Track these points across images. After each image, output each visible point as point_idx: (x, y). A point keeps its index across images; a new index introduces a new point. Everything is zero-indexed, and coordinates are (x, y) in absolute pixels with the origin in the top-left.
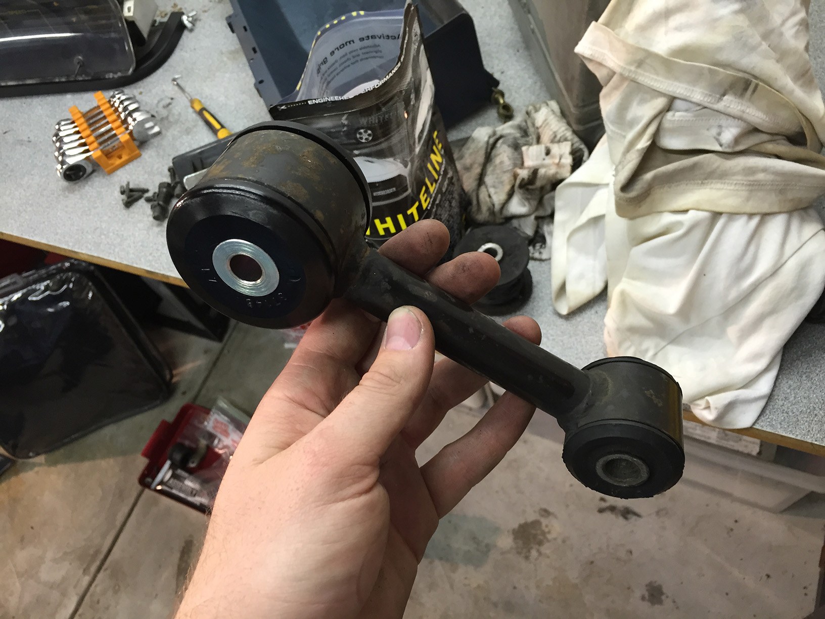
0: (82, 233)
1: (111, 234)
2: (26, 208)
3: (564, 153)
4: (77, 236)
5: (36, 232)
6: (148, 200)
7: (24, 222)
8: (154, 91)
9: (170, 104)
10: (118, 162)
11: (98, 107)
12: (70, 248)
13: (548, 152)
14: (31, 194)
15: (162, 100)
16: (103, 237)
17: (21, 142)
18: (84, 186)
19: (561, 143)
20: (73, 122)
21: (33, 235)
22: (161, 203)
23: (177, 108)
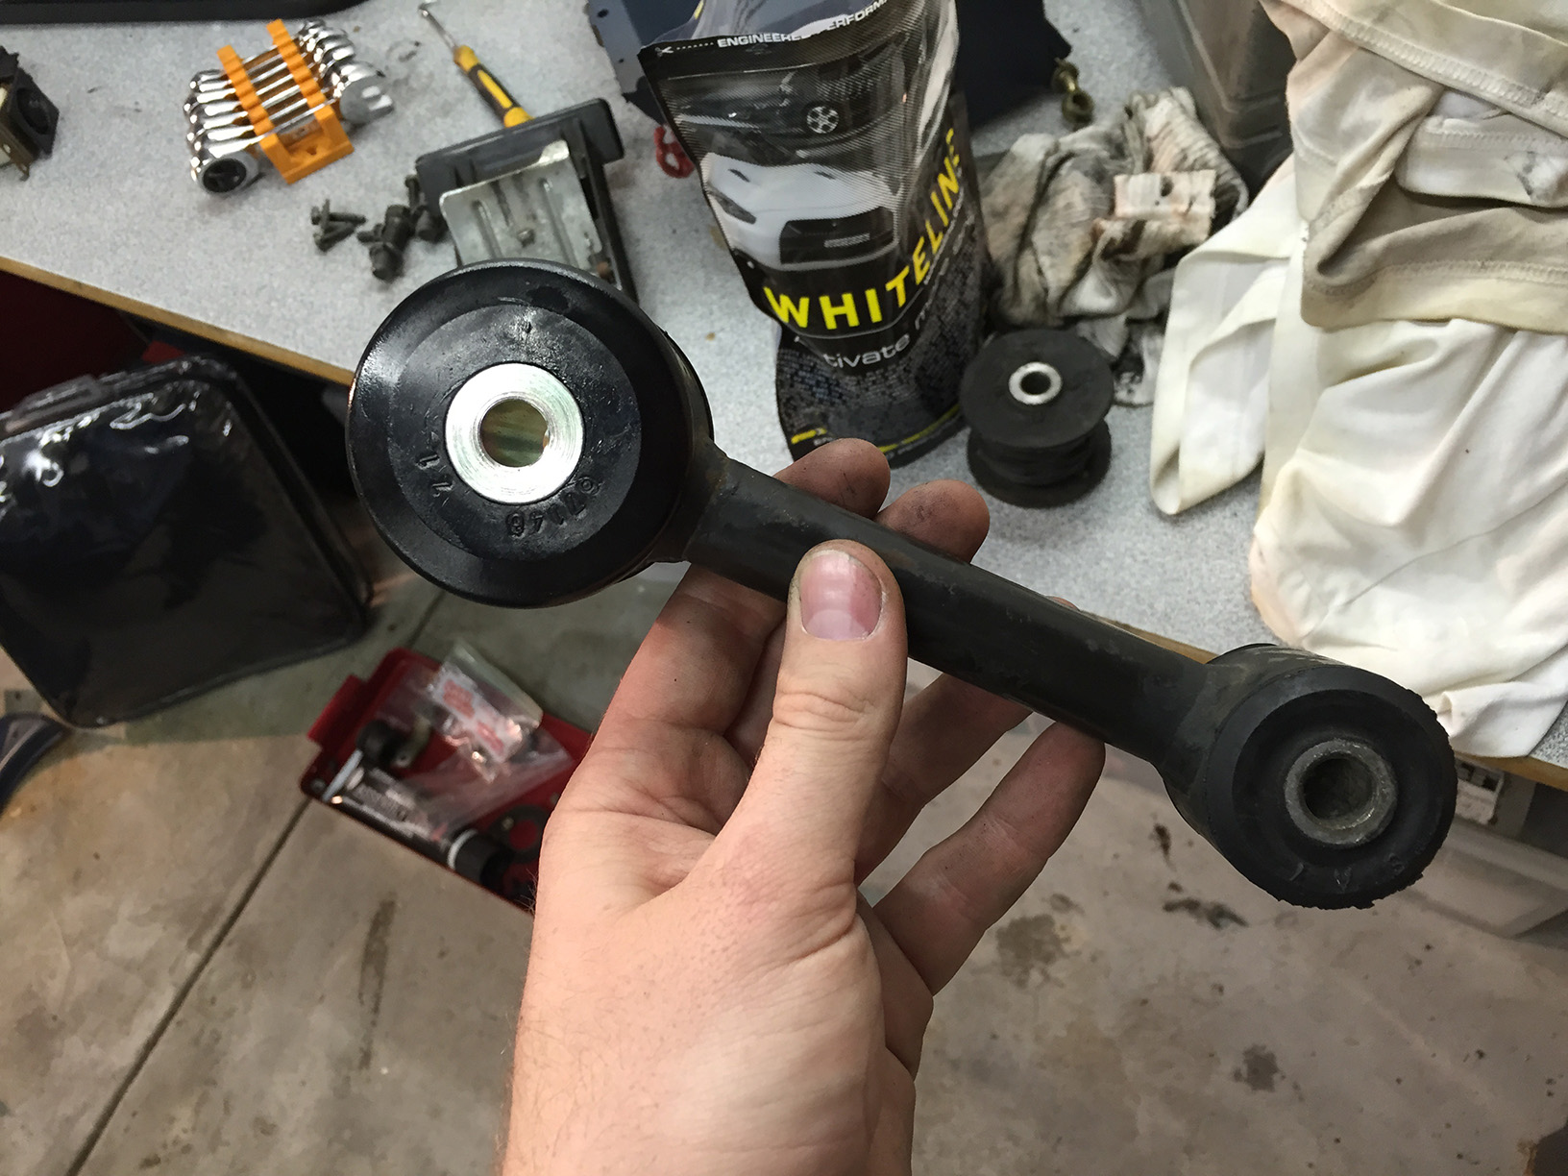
0: (235, 294)
1: (290, 300)
2: (128, 238)
3: (1199, 193)
4: (223, 300)
5: (145, 287)
6: (364, 239)
7: (122, 266)
8: (383, 27)
9: (412, 54)
10: (309, 160)
11: (276, 51)
12: (210, 322)
13: (1167, 190)
14: (138, 214)
15: (397, 44)
16: (274, 304)
17: (120, 112)
18: (241, 204)
19: (1195, 173)
20: (225, 78)
21: (140, 292)
22: (390, 245)
23: (426, 62)
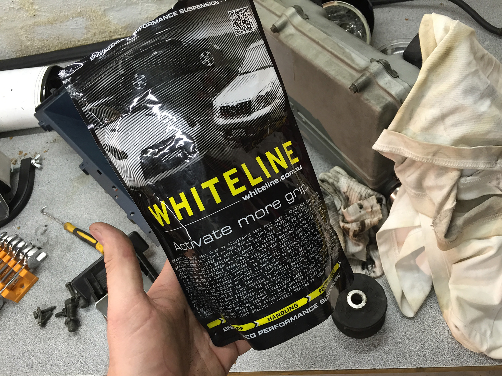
3: (373, 203)
6: (59, 316)
8: (29, 223)
9: (46, 231)
10: (22, 291)
13: (361, 207)
15: (38, 229)
19: (368, 199)
22: (72, 318)
23: (53, 232)
